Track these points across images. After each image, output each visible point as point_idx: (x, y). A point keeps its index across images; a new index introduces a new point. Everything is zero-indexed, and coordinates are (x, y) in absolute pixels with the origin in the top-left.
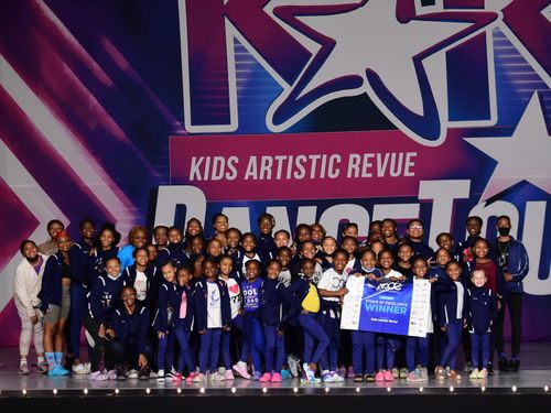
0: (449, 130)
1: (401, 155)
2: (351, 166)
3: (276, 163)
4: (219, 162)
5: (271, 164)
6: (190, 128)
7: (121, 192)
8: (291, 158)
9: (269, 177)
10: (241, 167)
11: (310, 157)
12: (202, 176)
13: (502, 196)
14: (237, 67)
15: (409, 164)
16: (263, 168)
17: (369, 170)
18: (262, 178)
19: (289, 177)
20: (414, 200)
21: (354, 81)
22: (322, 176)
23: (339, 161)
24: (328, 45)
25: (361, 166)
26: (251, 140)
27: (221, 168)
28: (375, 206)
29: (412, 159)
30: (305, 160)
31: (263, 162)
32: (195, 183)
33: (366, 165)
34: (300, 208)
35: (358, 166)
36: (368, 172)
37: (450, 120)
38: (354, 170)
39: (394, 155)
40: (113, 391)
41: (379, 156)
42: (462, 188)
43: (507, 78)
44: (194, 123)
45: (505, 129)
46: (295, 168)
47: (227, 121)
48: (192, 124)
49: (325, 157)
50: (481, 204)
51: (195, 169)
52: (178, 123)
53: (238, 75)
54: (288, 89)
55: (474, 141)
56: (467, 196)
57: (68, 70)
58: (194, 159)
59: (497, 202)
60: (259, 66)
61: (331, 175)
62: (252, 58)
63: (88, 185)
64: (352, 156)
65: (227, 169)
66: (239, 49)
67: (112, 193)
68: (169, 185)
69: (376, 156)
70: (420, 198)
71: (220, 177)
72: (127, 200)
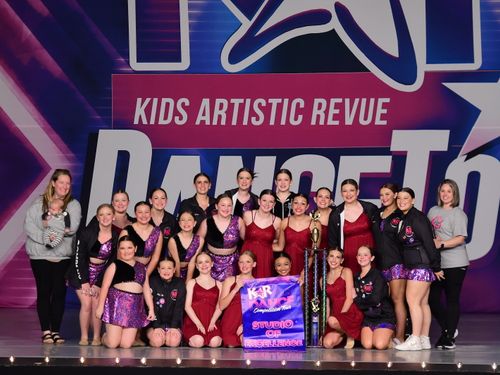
0: (428, 75)
1: (372, 100)
2: (315, 112)
3: (231, 106)
4: (168, 104)
5: (225, 108)
6: (135, 65)
7: (56, 136)
8: (248, 101)
9: (223, 123)
10: (193, 111)
11: (270, 101)
12: (148, 120)
13: (485, 149)
15: (381, 111)
16: (217, 112)
17: (335, 117)
18: (215, 123)
19: (245, 122)
20: (386, 151)
21: (321, 17)
22: (283, 122)
23: (302, 105)
25: (327, 112)
26: (204, 81)
27: (170, 111)
28: (343, 159)
29: (385, 106)
30: (264, 104)
31: (217, 106)
32: (140, 127)
33: (333, 111)
34: (259, 160)
35: (323, 111)
36: (334, 119)
37: (428, 63)
38: (318, 116)
39: (364, 100)
40: (43, 360)
41: (347, 101)
42: (440, 140)
43: (494, 16)
44: (140, 59)
45: (489, 74)
46: (252, 113)
47: (177, 58)
48: (138, 61)
49: (286, 101)
50: (461, 158)
51: (140, 111)
52: (122, 60)
53: (190, 7)
54: (246, 24)
55: (459, 88)
56: (446, 149)
58: (139, 100)
59: (480, 156)
61: (293, 122)
63: (18, 126)
64: (317, 101)
65: (176, 113)
67: (46, 136)
68: (110, 128)
69: (344, 101)
70: (392, 150)
71: (168, 122)
72: (63, 144)
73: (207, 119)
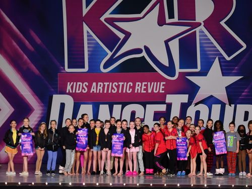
0: (179, 73)
1: (159, 83)
2: (137, 87)
3: (104, 85)
4: (80, 85)
5: (102, 86)
6: (67, 70)
7: (36, 97)
8: (111, 83)
9: (101, 92)
10: (89, 87)
11: (119, 83)
12: (72, 91)
13: (202, 102)
14: (88, 43)
15: (162, 87)
16: (99, 88)
17: (144, 90)
18: (98, 92)
19: (110, 92)
20: (164, 103)
21: (139, 51)
22: (124, 92)
24: (128, 35)
25: (141, 88)
26: (94, 76)
27: (80, 87)
28: (147, 105)
29: (163, 85)
30: (117, 85)
31: (99, 85)
32: (69, 94)
33: (144, 87)
35: (140, 87)
37: (180, 69)
38: (138, 89)
39: (155, 83)
40: (31, 184)
41: (149, 83)
42: (184, 98)
43: (205, 51)
44: (69, 68)
45: (204, 73)
46: (112, 88)
47: (83, 67)
49: (125, 83)
50: (193, 105)
51: (69, 87)
52: (62, 68)
53: (89, 47)
54: (110, 54)
55: (190, 78)
56: (187, 102)
57: (15, 44)
58: (69, 83)
59: (200, 105)
60: (98, 43)
61: (128, 91)
62: (95, 40)
63: (23, 94)
64: (137, 83)
65: (83, 88)
66: (89, 36)
67: (33, 97)
68: (57, 94)
70: (166, 102)
71: (80, 91)
72: (39, 100)
73: (95, 90)
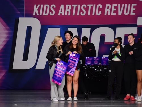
1: (129, 5)
2: (106, 10)
3: (72, 8)
4: (47, 7)
5: (70, 8)
8: (79, 6)
9: (69, 14)
10: (57, 10)
11: (88, 5)
12: (39, 13)
15: (133, 9)
16: (67, 10)
17: (114, 12)
18: (66, 14)
19: (78, 14)
22: (93, 14)
25: (111, 10)
27: (48, 10)
29: (134, 7)
30: (86, 7)
31: (67, 8)
32: (36, 16)
33: (113, 9)
34: (83, 28)
35: (110, 10)
36: (114, 13)
38: (108, 12)
39: (126, 5)
41: (119, 5)
46: (81, 11)
49: (95, 5)
51: (36, 10)
58: (35, 5)
61: (97, 14)
64: (107, 5)
65: (50, 11)
68: (24, 17)
69: (118, 5)
70: (137, 25)
71: (47, 14)
72: (5, 24)
73: (63, 13)
